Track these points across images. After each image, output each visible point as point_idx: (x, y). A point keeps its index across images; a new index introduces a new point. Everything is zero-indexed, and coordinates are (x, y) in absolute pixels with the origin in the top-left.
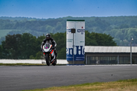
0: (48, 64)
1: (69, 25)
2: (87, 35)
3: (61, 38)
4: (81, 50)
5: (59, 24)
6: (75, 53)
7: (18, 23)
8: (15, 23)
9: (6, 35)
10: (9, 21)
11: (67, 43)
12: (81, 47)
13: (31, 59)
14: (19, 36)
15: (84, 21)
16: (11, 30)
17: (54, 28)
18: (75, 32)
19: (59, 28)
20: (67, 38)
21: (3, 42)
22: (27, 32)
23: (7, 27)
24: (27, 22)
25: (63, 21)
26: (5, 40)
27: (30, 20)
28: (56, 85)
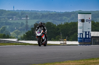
0: (39, 45)
1: (80, 17)
2: (93, 24)
3: (74, 26)
4: (88, 34)
5: (73, 16)
6: (84, 36)
7: (43, 15)
8: (41, 15)
10: (36, 13)
11: (78, 29)
12: (89, 32)
13: (52, 41)
15: (90, 13)
16: (38, 20)
17: (69, 19)
18: (84, 22)
19: (72, 19)
20: (79, 26)
21: (32, 29)
22: (50, 21)
23: (35, 18)
25: (76, 14)
27: (52, 13)
28: (70, 59)
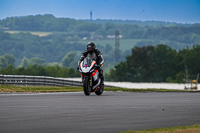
7: (149, 30)
8: (146, 30)
9: (133, 47)
10: (136, 26)
14: (151, 48)
21: (128, 58)
22: (163, 42)
23: (134, 35)
24: (164, 28)
26: (130, 54)
27: (168, 26)
